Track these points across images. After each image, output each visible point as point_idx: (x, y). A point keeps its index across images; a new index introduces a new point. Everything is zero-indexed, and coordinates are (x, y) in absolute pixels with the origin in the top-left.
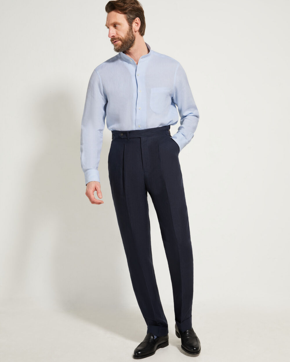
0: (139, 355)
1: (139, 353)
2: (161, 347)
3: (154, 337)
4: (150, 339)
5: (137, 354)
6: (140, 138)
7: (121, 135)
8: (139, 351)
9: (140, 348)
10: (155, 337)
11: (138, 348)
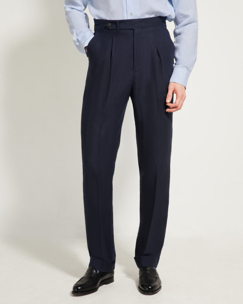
0: (79, 291)
1: (79, 288)
2: (105, 284)
3: (96, 272)
4: (92, 274)
5: (76, 290)
6: (133, 29)
7: (109, 25)
8: (80, 286)
9: (80, 283)
10: (98, 272)
11: (77, 284)
